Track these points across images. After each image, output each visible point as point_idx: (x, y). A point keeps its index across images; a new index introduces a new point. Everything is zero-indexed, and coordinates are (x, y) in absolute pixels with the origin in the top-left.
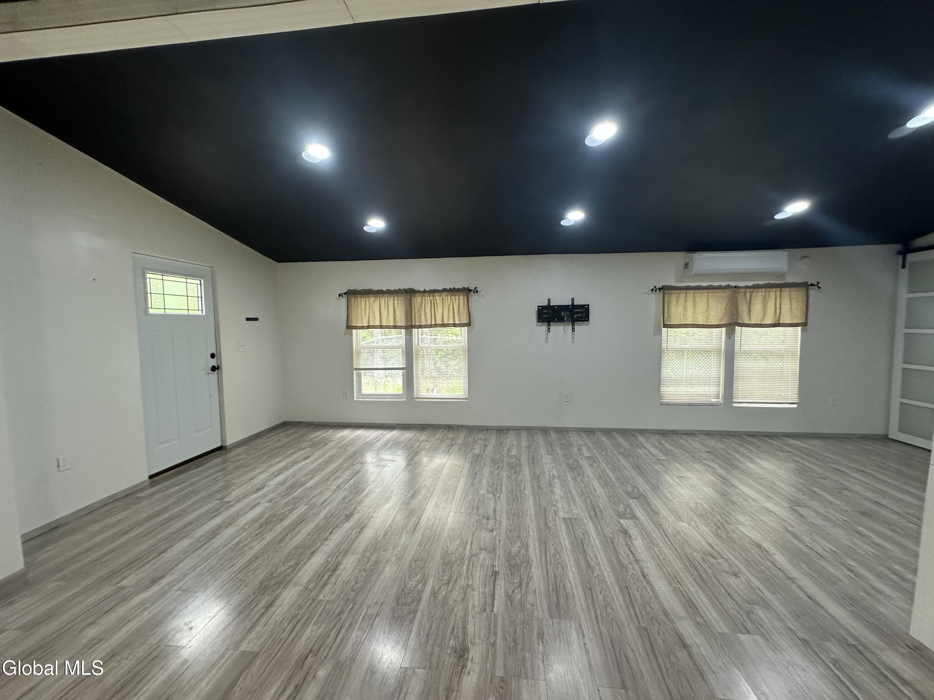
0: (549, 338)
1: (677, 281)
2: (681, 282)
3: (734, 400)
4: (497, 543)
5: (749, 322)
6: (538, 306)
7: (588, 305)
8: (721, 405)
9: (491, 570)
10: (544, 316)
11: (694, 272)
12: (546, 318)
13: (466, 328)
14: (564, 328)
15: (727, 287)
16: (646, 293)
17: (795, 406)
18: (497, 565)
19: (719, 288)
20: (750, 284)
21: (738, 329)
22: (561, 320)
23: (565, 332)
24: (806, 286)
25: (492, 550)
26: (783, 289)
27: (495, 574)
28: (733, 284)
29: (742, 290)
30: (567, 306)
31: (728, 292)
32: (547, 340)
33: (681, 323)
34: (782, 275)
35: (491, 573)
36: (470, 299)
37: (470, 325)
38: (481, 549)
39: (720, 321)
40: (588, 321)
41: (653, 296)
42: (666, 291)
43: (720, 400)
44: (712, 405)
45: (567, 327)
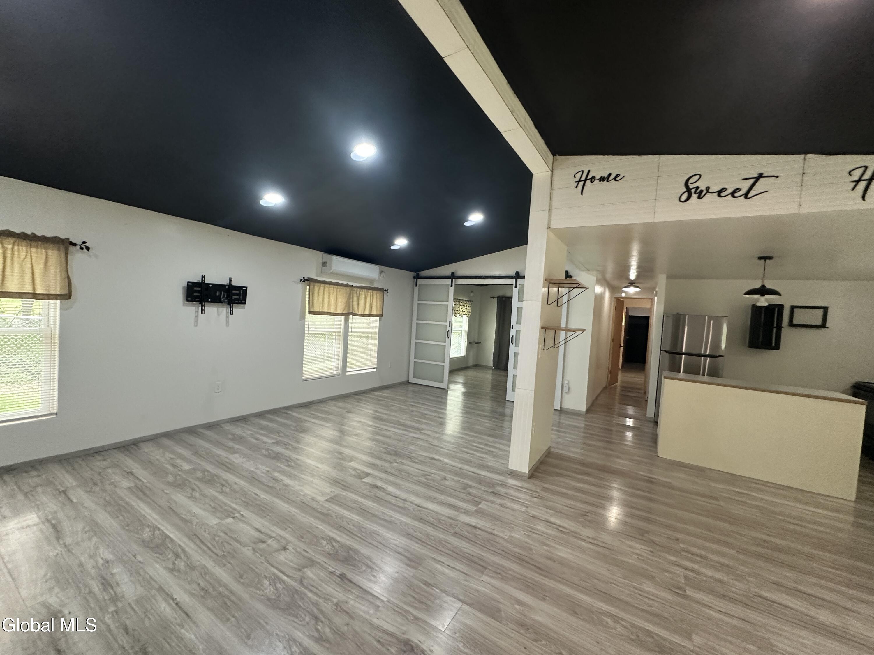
0: (199, 322)
1: (317, 276)
2: (320, 277)
3: (347, 370)
4: (306, 554)
5: (357, 313)
6: (189, 282)
7: (246, 288)
8: (339, 374)
9: (336, 577)
10: (195, 294)
11: (331, 271)
12: (197, 297)
13: (58, 302)
14: (218, 309)
15: (347, 286)
16: (295, 282)
17: (375, 370)
18: (333, 570)
19: (342, 285)
20: (358, 285)
21: (351, 316)
22: (216, 300)
23: (218, 315)
24: (382, 290)
25: (312, 563)
26: (374, 292)
27: (342, 576)
28: (350, 284)
29: (355, 289)
30: (224, 286)
31: (348, 289)
32: (196, 325)
33: (321, 311)
34: (372, 281)
35: (339, 579)
36: (70, 257)
37: (70, 298)
38: (300, 570)
39: (343, 311)
40: (245, 303)
41: (300, 286)
42: (312, 284)
43: (339, 371)
44: (334, 376)
45: (221, 309)
